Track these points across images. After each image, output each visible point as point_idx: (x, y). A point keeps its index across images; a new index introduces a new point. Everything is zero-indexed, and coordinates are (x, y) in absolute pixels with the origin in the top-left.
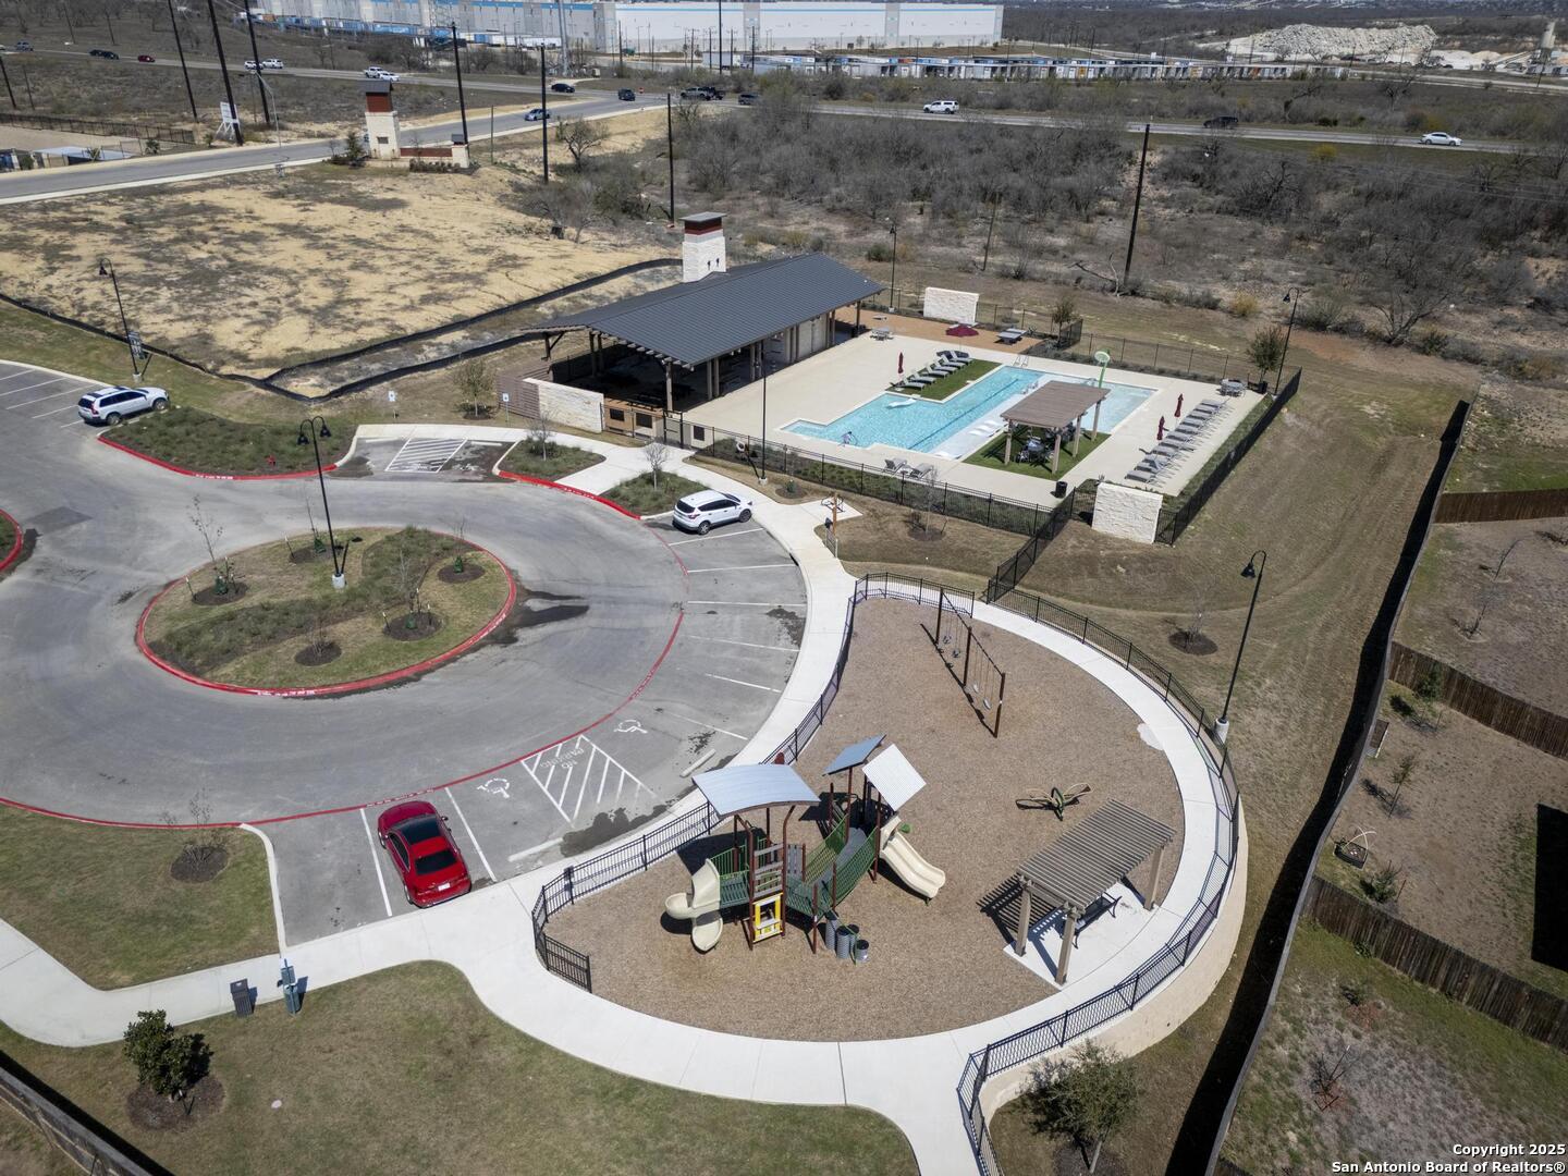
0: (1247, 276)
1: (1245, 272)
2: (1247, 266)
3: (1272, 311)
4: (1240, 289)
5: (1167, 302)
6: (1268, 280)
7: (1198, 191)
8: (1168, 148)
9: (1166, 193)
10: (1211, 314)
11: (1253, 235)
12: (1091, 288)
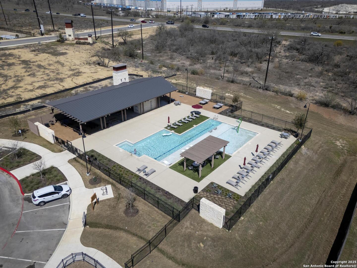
0: (306, 84)
1: (305, 82)
2: (307, 80)
3: (311, 98)
4: (303, 89)
5: (277, 93)
6: (313, 86)
7: (297, 54)
8: (292, 40)
9: (287, 54)
10: (290, 98)
11: (311, 69)
12: (254, 87)
